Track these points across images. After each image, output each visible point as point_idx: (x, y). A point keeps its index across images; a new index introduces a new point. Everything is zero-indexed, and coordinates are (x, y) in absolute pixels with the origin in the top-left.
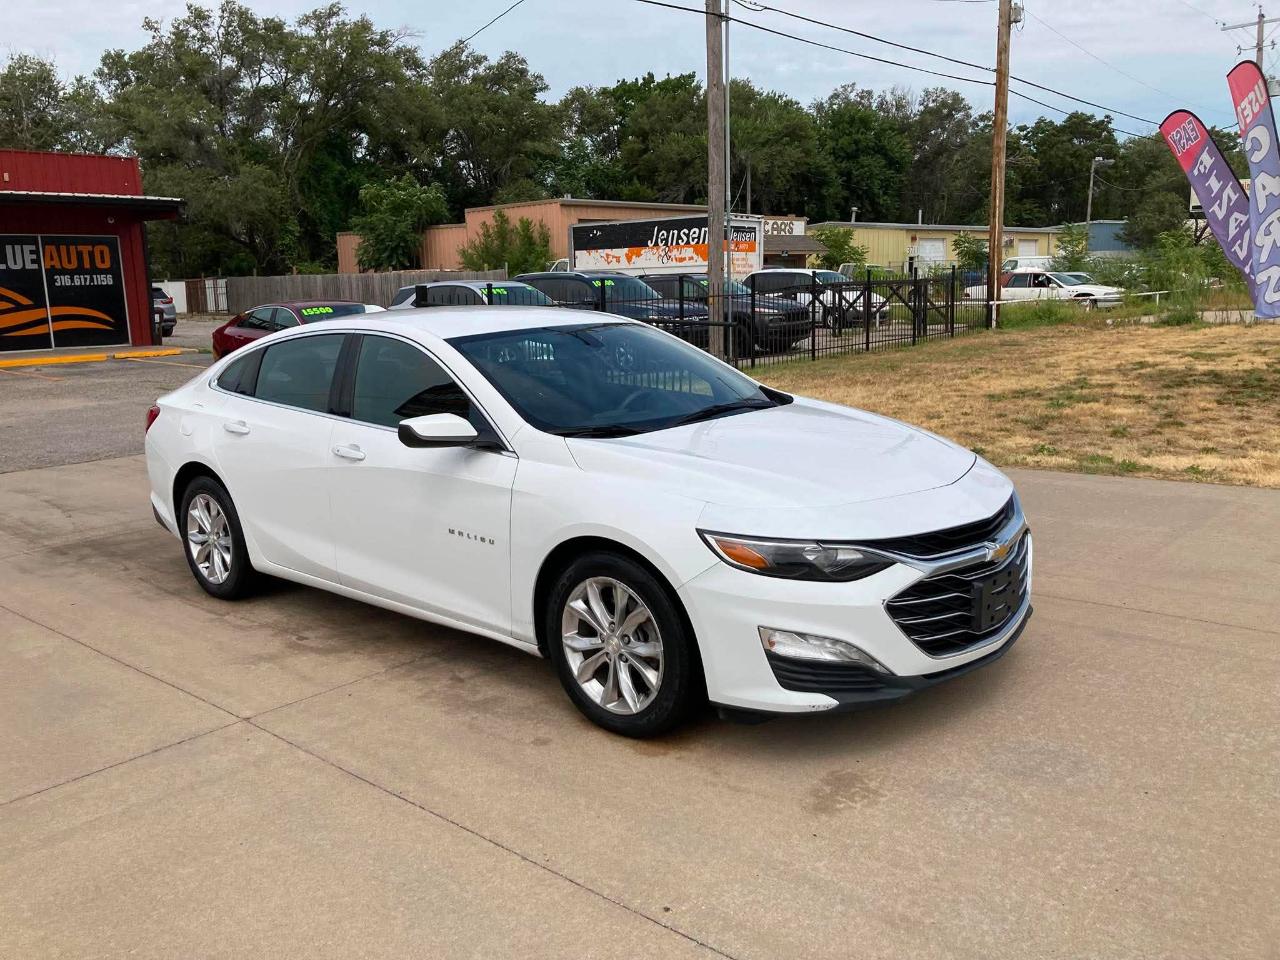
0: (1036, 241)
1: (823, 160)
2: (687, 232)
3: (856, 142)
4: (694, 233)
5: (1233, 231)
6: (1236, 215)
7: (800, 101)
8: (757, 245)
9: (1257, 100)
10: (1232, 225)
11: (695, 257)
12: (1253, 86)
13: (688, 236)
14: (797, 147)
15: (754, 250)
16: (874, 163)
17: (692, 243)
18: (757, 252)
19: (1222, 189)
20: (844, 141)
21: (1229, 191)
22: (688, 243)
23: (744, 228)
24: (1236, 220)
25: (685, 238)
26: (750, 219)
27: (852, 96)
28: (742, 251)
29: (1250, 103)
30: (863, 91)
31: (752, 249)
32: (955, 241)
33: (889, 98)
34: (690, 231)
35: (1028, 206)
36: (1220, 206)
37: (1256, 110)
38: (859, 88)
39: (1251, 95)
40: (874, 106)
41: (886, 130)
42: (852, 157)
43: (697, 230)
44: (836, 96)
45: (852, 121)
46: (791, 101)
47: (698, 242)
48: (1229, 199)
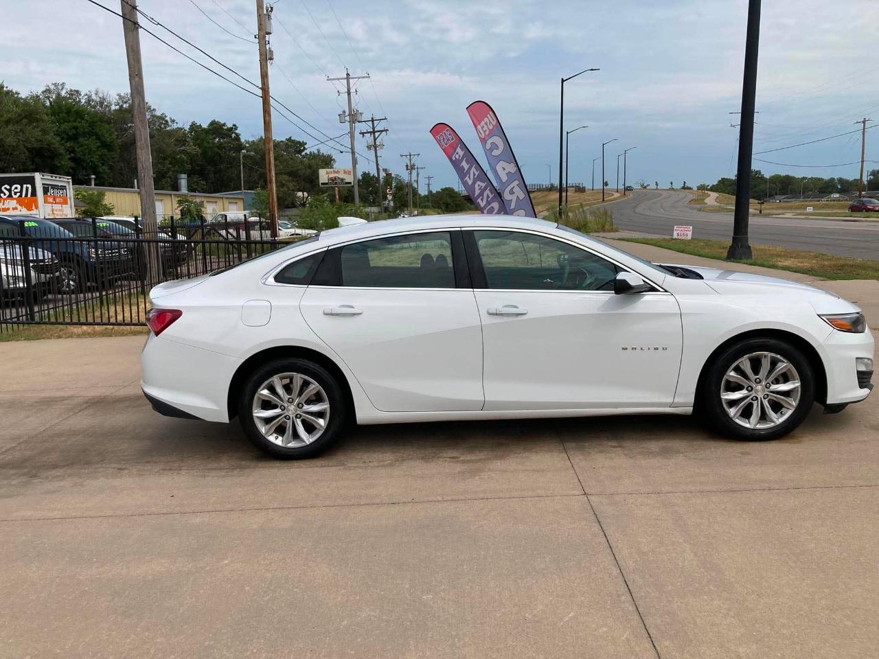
0: (216, 202)
1: (53, 139)
2: (8, 187)
3: (76, 128)
4: (16, 188)
5: (477, 192)
6: (478, 183)
7: (19, 91)
8: (69, 200)
9: (490, 122)
10: (477, 188)
11: (19, 207)
12: (487, 114)
13: (10, 191)
14: (35, 127)
15: (66, 203)
16: (92, 143)
17: (14, 196)
18: (69, 205)
19: (470, 168)
20: (65, 126)
21: (473, 169)
22: (10, 196)
23: (58, 186)
24: (479, 185)
25: (7, 193)
26: (61, 179)
27: (63, 93)
28: (58, 203)
29: (486, 124)
30: (71, 91)
31: (65, 202)
32: (179, 201)
33: (94, 97)
34: (11, 187)
35: (195, 180)
36: (469, 177)
37: (491, 127)
38: (68, 87)
39: (486, 119)
40: (83, 101)
41: (96, 122)
42: (74, 138)
43: (19, 187)
44: (48, 91)
45: (69, 112)
46: (12, 91)
47: (21, 196)
48: (474, 174)
